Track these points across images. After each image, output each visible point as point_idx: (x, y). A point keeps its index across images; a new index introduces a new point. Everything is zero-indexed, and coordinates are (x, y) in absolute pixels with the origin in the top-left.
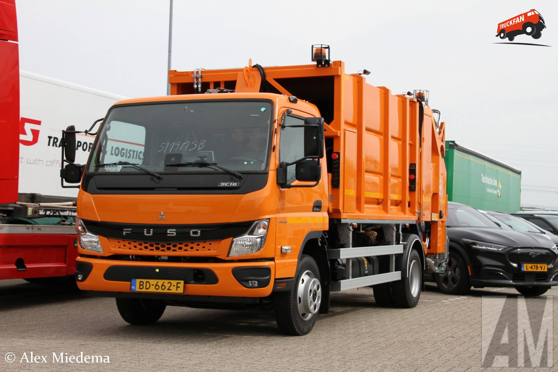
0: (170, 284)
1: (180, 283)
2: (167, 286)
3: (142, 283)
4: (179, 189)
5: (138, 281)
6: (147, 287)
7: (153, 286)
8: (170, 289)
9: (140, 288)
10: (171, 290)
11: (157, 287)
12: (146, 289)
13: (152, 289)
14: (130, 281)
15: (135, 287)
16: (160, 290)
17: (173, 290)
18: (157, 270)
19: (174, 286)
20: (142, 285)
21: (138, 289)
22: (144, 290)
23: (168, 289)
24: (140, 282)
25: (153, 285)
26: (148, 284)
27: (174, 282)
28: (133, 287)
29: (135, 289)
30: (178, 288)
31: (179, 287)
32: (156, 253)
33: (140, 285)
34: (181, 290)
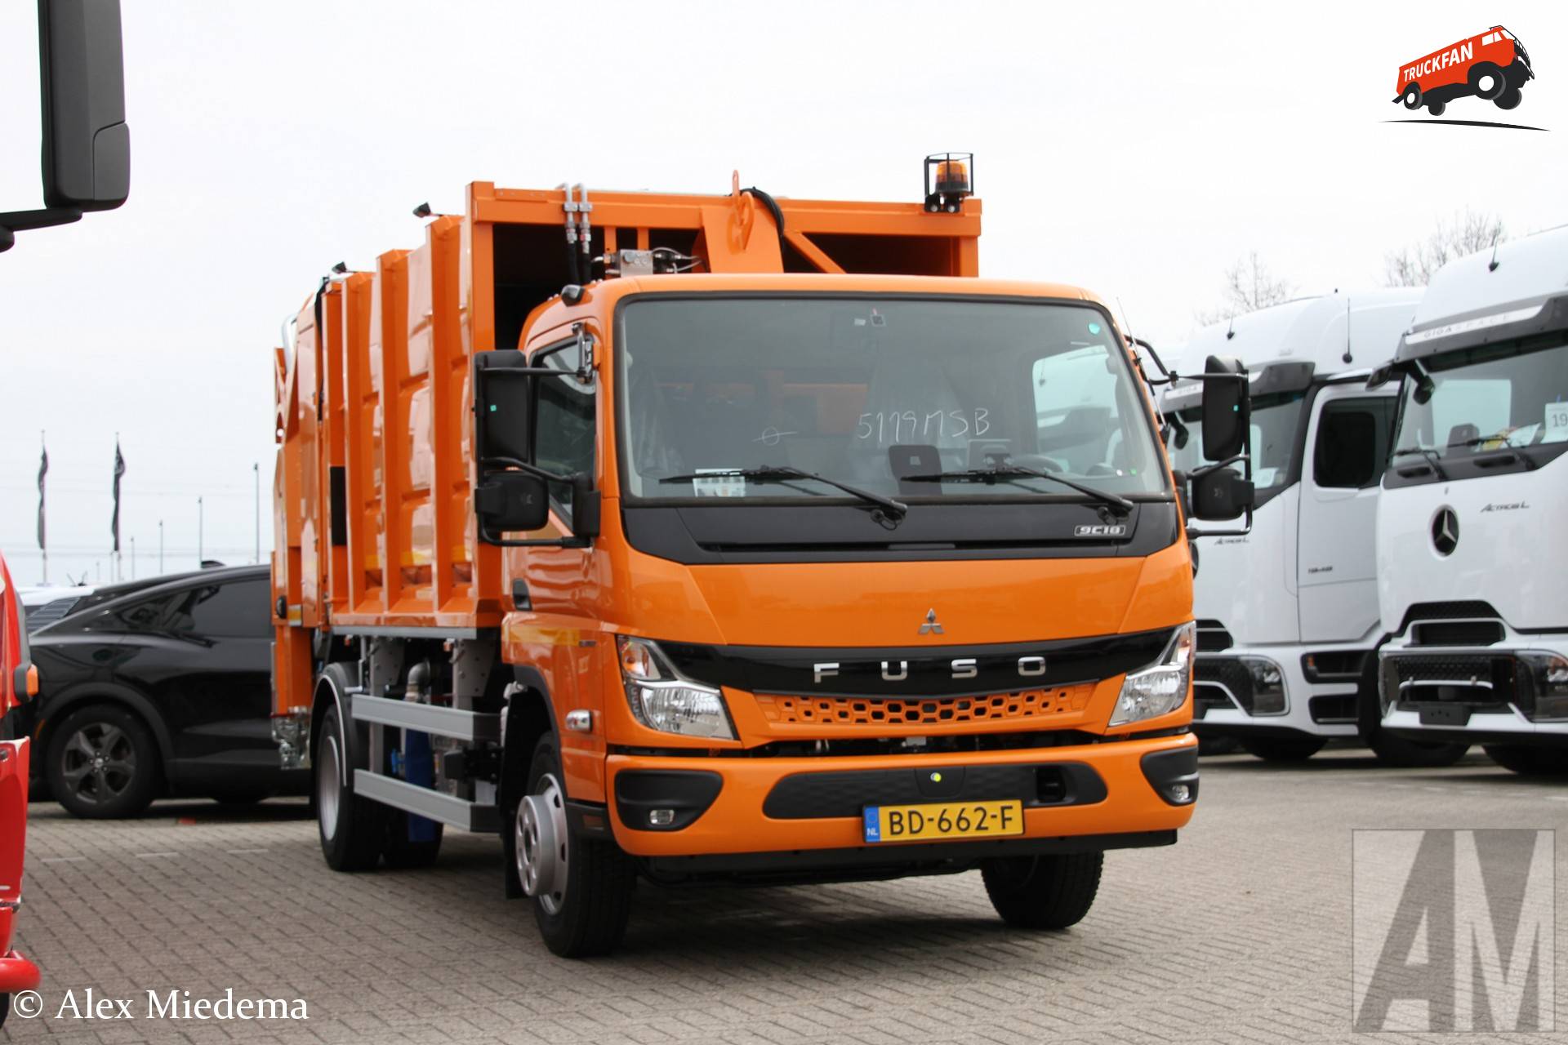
0: (981, 814)
1: (1010, 808)
2: (975, 819)
3: (896, 818)
4: (961, 545)
5: (884, 812)
6: (915, 828)
7: (931, 823)
8: (983, 825)
9: (893, 833)
10: (986, 828)
11: (945, 825)
12: (912, 832)
13: (931, 833)
14: (859, 813)
15: (878, 831)
16: (955, 833)
17: (994, 829)
18: (937, 777)
19: (994, 817)
20: (899, 823)
21: (886, 836)
22: (906, 836)
23: (979, 828)
24: (892, 814)
25: (931, 820)
26: (915, 818)
27: (993, 807)
28: (871, 832)
29: (879, 837)
30: (1007, 823)
31: (1010, 819)
32: (881, 729)
33: (892, 823)
34: (1014, 829)
